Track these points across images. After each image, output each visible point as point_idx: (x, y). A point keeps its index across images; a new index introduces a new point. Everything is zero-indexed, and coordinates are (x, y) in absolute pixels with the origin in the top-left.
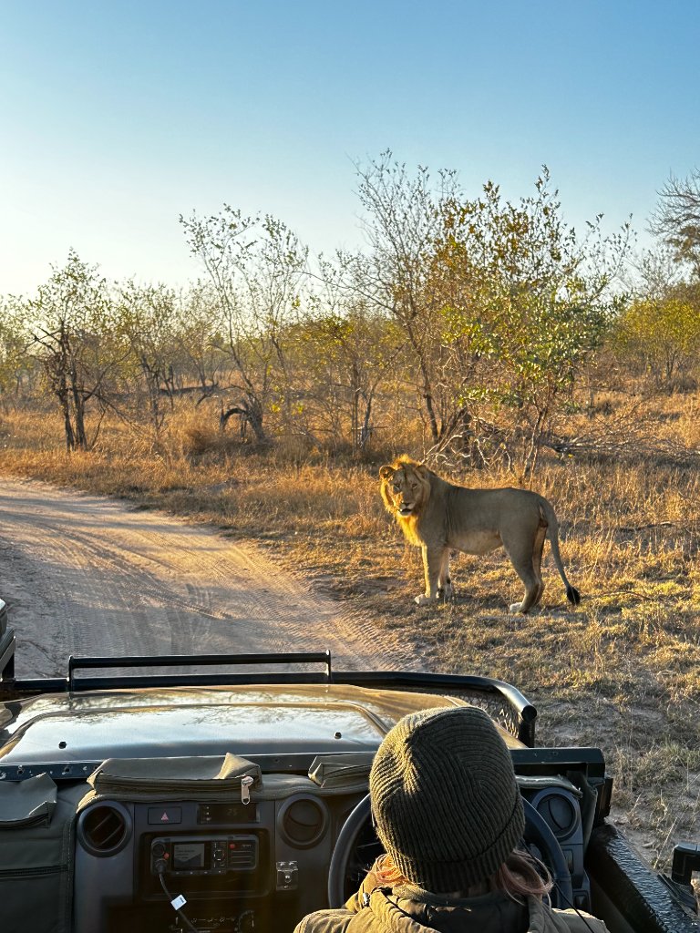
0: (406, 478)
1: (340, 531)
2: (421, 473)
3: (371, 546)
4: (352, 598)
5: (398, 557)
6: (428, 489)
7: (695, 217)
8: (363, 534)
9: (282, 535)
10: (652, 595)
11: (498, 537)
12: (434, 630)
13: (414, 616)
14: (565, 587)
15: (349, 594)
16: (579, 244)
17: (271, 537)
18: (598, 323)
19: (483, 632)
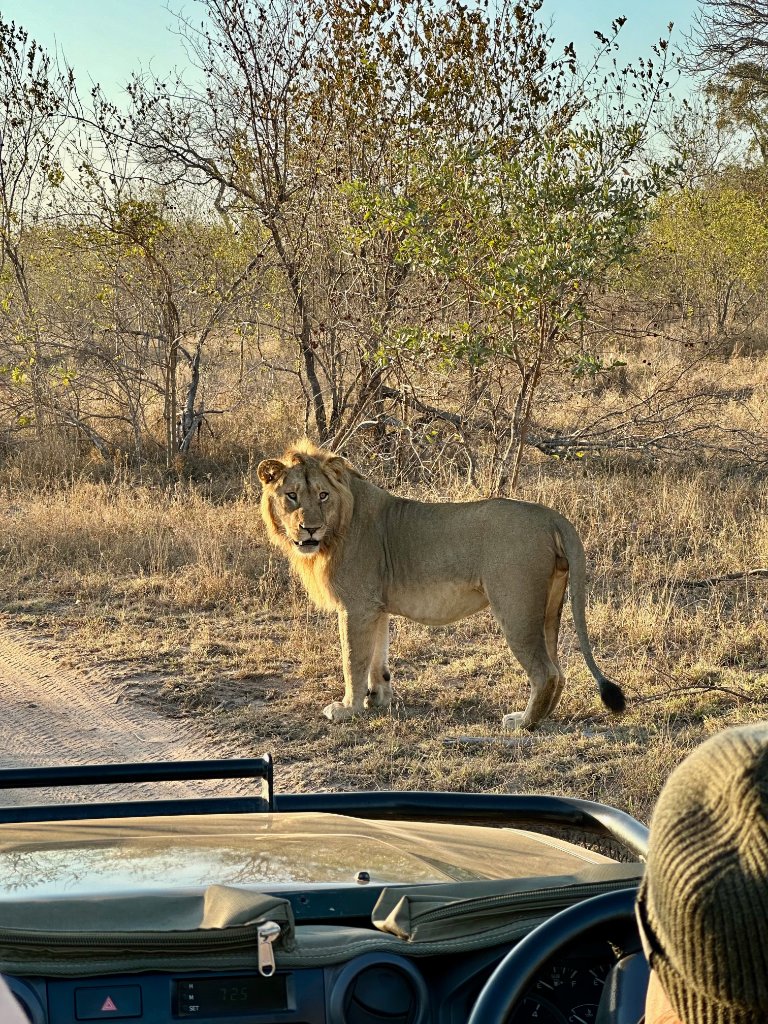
0: (308, 482)
1: (163, 598)
2: (337, 472)
3: (224, 621)
4: (202, 714)
5: (279, 640)
6: (349, 504)
7: (760, 43)
8: (206, 600)
9: (49, 606)
10: (752, 693)
11: (480, 591)
12: (368, 763)
13: (327, 740)
14: (596, 683)
15: (195, 706)
16: (582, 71)
17: (29, 610)
18: (626, 213)
19: (460, 764)
